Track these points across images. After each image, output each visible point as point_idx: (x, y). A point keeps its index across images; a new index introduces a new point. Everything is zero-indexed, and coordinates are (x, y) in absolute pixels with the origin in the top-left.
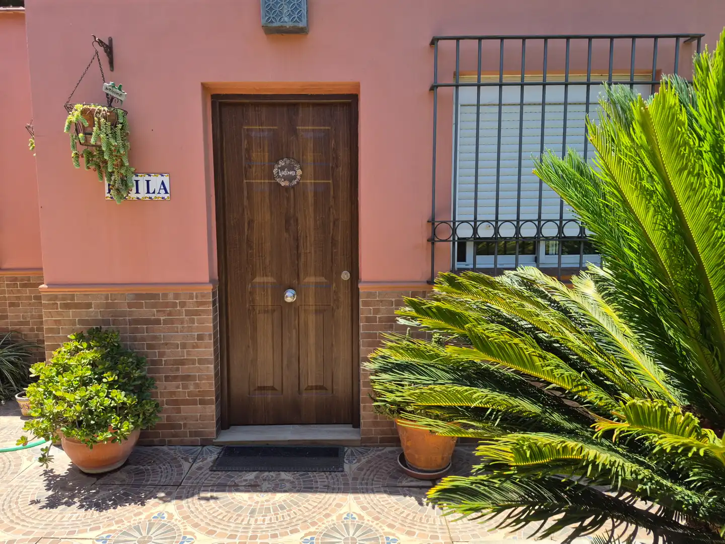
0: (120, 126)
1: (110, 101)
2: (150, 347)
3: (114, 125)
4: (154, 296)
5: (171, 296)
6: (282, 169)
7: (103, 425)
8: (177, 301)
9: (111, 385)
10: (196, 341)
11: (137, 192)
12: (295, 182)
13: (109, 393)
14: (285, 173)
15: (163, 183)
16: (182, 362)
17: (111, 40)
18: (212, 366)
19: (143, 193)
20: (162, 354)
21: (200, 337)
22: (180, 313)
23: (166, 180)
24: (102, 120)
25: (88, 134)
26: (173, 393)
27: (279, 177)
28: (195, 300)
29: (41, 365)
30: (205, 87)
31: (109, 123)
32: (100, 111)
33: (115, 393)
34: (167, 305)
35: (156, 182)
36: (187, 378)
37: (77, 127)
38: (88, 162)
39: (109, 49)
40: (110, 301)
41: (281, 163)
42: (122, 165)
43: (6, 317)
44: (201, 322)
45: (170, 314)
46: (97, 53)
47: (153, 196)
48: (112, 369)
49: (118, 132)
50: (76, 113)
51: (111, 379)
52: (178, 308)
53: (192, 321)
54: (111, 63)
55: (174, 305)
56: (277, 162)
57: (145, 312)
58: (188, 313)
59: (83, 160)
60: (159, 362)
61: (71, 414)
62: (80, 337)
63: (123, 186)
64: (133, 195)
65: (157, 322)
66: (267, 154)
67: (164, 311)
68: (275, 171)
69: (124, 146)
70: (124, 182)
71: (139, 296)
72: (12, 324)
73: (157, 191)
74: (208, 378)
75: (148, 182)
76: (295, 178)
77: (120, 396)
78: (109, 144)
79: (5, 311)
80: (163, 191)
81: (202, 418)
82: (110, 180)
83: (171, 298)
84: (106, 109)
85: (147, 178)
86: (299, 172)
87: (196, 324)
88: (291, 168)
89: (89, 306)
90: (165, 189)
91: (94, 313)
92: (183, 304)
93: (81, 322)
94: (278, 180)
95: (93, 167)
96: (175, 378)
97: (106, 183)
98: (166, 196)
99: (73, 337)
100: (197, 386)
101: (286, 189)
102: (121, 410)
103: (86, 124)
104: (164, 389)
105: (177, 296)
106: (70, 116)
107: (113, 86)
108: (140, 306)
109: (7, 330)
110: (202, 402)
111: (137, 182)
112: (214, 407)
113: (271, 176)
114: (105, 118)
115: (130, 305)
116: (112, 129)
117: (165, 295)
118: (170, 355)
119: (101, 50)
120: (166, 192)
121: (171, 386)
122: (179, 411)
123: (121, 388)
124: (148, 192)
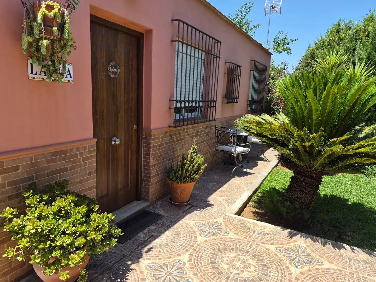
4: (64, 152)
5: (74, 150)
6: (112, 67)
8: (78, 153)
10: (88, 176)
12: (117, 76)
14: (113, 70)
15: (69, 70)
21: (90, 174)
22: (79, 161)
23: (71, 68)
27: (110, 72)
28: (87, 150)
34: (72, 156)
40: (33, 161)
44: (90, 164)
45: (73, 162)
52: (78, 157)
53: (86, 164)
55: (76, 156)
57: (58, 165)
58: (84, 159)
65: (66, 169)
67: (70, 161)
71: (54, 154)
73: (65, 76)
76: (117, 73)
80: (69, 76)
83: (74, 152)
86: (119, 70)
87: (88, 166)
88: (116, 68)
89: (17, 168)
90: (70, 74)
91: (21, 173)
92: (81, 154)
98: (71, 80)
105: (77, 149)
113: (107, 71)
115: (48, 162)
117: (71, 150)
120: (71, 77)
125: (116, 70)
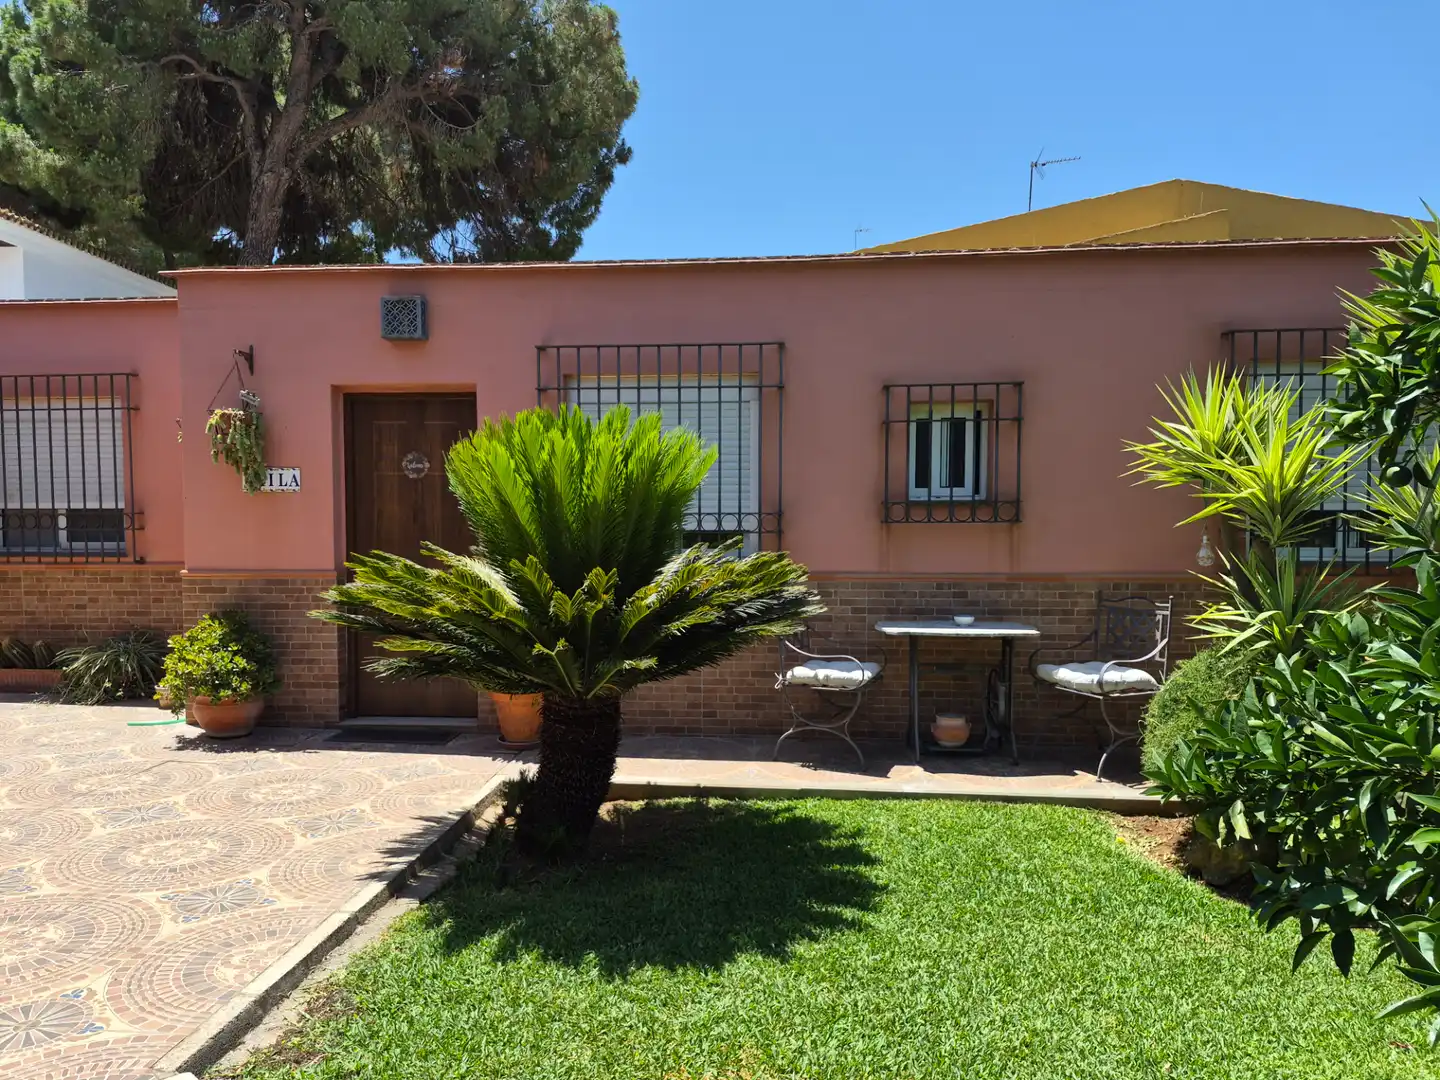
0: (254, 427)
1: (246, 406)
2: (279, 630)
3: (248, 426)
4: (285, 582)
5: (299, 582)
6: (411, 462)
7: (227, 685)
8: (305, 588)
9: (235, 653)
11: (271, 485)
12: (423, 474)
13: (232, 659)
14: (414, 466)
15: (294, 476)
16: (307, 646)
17: (251, 348)
18: (336, 650)
19: (276, 486)
20: (289, 638)
22: (306, 598)
23: (297, 473)
24: (238, 423)
25: (224, 435)
26: (298, 676)
27: (408, 469)
28: (321, 587)
29: (178, 638)
30: (335, 389)
31: (244, 425)
32: (236, 415)
33: (237, 659)
34: (294, 591)
35: (288, 475)
36: (311, 661)
37: (217, 429)
38: (227, 457)
39: (249, 357)
40: (243, 586)
41: (410, 457)
42: (255, 460)
43: (148, 613)
45: (298, 599)
46: (237, 363)
47: (285, 488)
48: (237, 641)
49: (252, 434)
50: (216, 417)
51: (235, 648)
52: (305, 594)
54: (251, 368)
55: (302, 591)
56: (405, 455)
57: (275, 597)
59: (222, 457)
60: (286, 646)
61: (198, 673)
62: (213, 617)
63: (256, 481)
64: (267, 487)
65: (286, 606)
66: (396, 447)
67: (292, 596)
68: (404, 464)
69: (258, 445)
70: (257, 475)
71: (269, 582)
72: (155, 621)
73: (289, 484)
74: (332, 662)
75: (281, 475)
76: (422, 470)
77: (241, 662)
78: (242, 443)
79: (149, 607)
80: (294, 484)
81: (327, 701)
82: (246, 474)
83: (299, 586)
84: (242, 413)
85: (280, 471)
86: (427, 465)
88: (420, 461)
89: (224, 590)
90: (296, 481)
91: (229, 597)
92: (310, 590)
93: (216, 605)
94: (406, 472)
95: (230, 462)
96: (300, 661)
97: (244, 478)
98: (297, 488)
99: (207, 617)
100: (321, 669)
101: (415, 481)
102: (243, 673)
103: (224, 426)
104: (291, 671)
105: (304, 583)
106: (211, 420)
107: (248, 393)
108: (270, 591)
109: (149, 628)
110: (327, 686)
111: (271, 475)
112: (337, 690)
113: (400, 469)
114: (240, 420)
115: (262, 590)
116: (246, 430)
117: (293, 582)
118: (297, 639)
119: (242, 360)
120: (297, 485)
121: (297, 669)
122: (304, 693)
123: (243, 656)
124: (281, 485)
125: (420, 466)
